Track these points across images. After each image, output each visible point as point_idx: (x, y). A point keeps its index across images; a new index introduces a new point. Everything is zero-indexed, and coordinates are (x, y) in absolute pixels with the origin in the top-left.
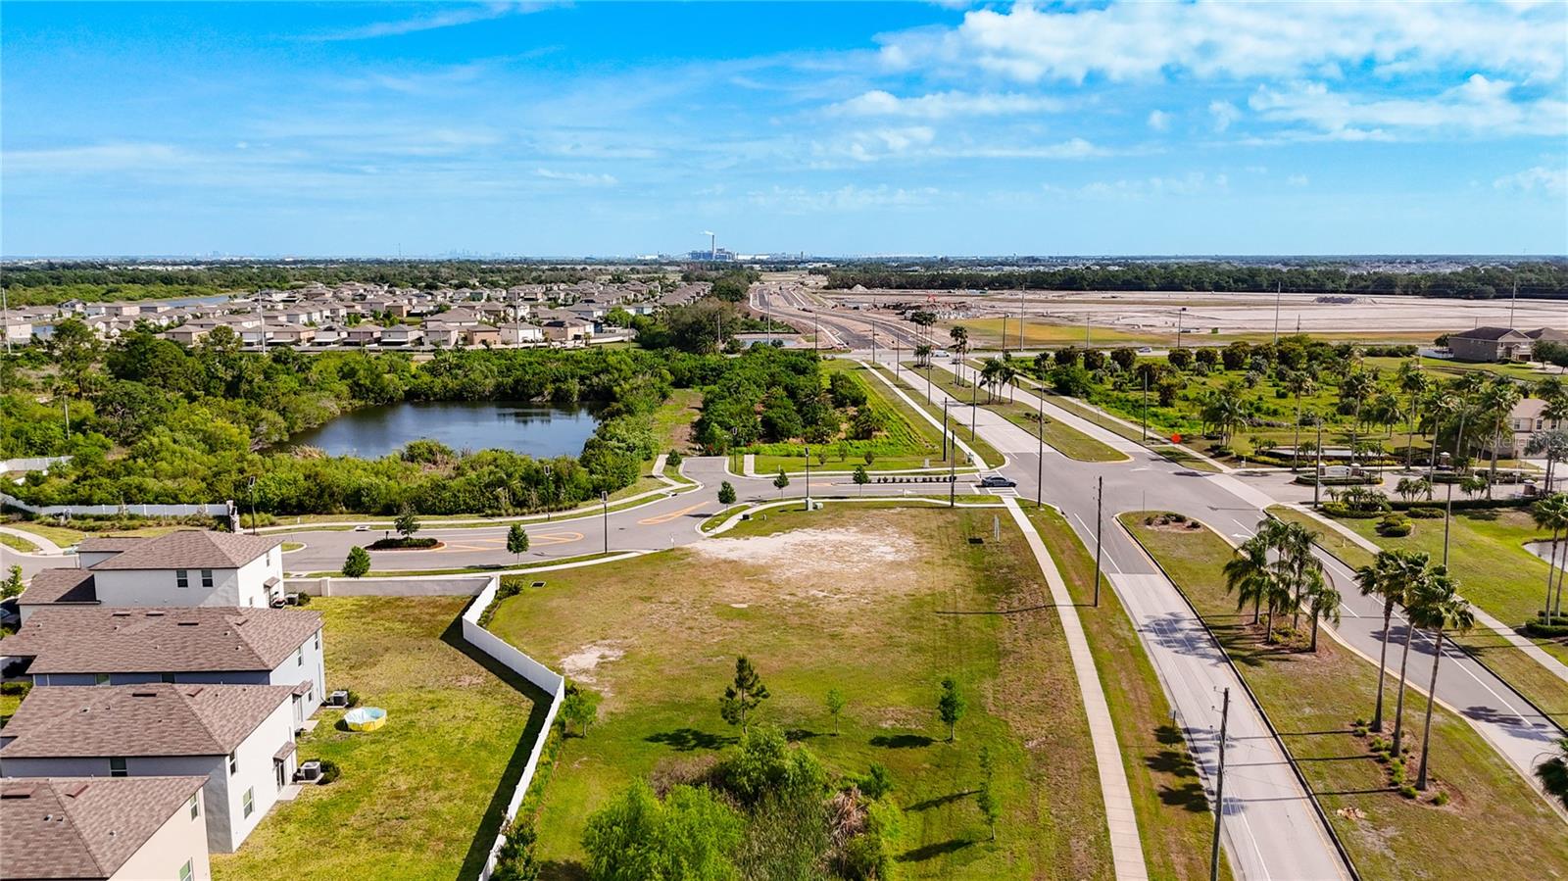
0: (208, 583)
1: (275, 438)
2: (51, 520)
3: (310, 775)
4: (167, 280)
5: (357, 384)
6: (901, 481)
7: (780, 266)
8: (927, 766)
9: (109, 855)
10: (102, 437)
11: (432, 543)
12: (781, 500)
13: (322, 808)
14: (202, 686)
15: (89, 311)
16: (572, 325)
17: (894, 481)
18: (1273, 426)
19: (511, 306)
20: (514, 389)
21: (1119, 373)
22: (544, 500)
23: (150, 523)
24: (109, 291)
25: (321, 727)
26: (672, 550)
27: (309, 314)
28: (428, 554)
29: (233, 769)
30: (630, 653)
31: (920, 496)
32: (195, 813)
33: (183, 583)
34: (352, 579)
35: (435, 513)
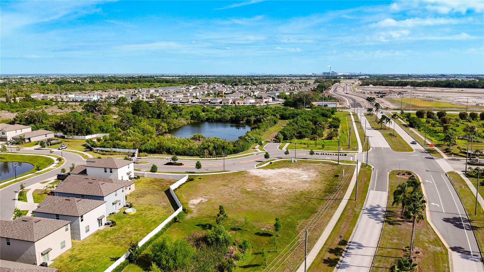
0: (111, 172)
1: (164, 131)
2: (96, 151)
3: (108, 224)
4: (167, 82)
5: (193, 116)
6: (328, 155)
7: (350, 77)
8: (266, 242)
9: (37, 237)
10: (120, 129)
11: (181, 164)
12: (286, 158)
13: (107, 232)
14: (81, 199)
15: (142, 91)
16: (265, 98)
17: (326, 154)
18: (479, 142)
19: (252, 92)
20: (235, 119)
21: (438, 120)
22: (217, 154)
23: (117, 153)
24: (151, 85)
25: (119, 212)
26: (243, 171)
27: (196, 93)
28: (178, 167)
29: (82, 220)
30: (209, 200)
31: (331, 160)
32: (67, 230)
33: (106, 171)
34: (153, 173)
35: (188, 155)
